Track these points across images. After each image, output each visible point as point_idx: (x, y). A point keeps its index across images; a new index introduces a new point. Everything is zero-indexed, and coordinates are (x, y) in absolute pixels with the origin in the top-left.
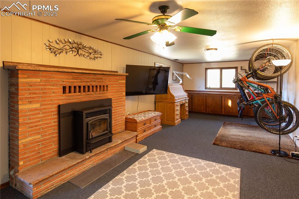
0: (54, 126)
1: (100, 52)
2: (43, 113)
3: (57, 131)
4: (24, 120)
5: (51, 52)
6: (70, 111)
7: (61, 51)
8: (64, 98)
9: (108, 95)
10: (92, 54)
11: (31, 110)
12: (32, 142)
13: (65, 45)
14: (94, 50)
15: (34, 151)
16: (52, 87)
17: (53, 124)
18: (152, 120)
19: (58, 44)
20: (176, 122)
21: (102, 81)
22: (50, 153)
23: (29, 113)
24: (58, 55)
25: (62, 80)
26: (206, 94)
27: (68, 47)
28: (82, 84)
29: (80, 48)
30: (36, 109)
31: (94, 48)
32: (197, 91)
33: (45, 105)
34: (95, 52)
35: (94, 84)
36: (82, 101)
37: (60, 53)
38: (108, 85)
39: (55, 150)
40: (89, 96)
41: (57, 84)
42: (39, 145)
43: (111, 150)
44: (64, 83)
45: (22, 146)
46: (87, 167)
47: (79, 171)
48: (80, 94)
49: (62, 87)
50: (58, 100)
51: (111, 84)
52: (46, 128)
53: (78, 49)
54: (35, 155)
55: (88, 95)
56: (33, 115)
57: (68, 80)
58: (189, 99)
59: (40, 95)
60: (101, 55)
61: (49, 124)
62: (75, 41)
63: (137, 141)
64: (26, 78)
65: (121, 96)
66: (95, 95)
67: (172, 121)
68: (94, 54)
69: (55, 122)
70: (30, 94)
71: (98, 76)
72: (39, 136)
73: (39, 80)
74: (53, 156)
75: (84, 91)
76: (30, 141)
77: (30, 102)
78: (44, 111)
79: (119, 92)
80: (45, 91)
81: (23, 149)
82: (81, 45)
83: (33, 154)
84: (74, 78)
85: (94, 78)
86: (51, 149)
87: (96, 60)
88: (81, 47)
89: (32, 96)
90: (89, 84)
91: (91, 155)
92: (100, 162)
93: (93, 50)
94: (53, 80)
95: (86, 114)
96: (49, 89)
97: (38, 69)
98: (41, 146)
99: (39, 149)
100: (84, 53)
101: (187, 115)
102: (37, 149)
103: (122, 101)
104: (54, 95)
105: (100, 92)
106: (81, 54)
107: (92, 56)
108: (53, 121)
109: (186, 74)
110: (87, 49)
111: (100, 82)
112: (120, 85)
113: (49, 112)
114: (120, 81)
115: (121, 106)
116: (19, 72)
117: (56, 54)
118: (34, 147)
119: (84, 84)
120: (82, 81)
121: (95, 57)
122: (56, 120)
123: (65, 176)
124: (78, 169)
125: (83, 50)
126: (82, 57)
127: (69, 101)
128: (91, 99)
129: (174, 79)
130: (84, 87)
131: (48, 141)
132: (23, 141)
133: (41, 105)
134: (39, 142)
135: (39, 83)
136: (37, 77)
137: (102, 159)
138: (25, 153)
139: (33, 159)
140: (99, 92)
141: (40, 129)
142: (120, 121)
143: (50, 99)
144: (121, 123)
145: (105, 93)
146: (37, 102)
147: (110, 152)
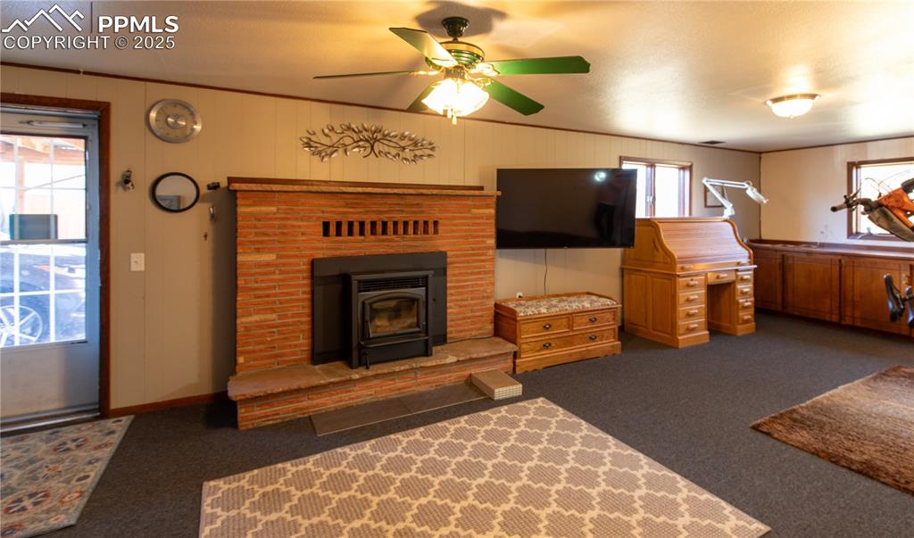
0: (303, 300)
1: (430, 144)
2: (282, 272)
3: (307, 311)
4: (246, 282)
5: (313, 154)
6: (337, 273)
7: (333, 148)
8: (325, 245)
9: (439, 243)
10: (407, 150)
11: (259, 265)
12: (260, 325)
13: (342, 136)
14: (412, 140)
15: (263, 343)
16: (300, 223)
17: (301, 296)
18: (578, 320)
19: (327, 135)
20: (680, 338)
21: (421, 209)
22: (294, 354)
23: (257, 270)
24: (326, 159)
25: (321, 208)
26: (839, 257)
27: (348, 141)
28: (368, 219)
29: (376, 140)
30: (268, 264)
31: (413, 136)
32: (815, 244)
33: (285, 257)
34: (416, 144)
35: (398, 217)
36: (367, 254)
37: (332, 154)
38: (440, 221)
39: (306, 348)
40: (386, 243)
41: (310, 217)
42: (273, 332)
43: (426, 374)
44: (326, 215)
45: (242, 329)
46: (358, 397)
47: (338, 402)
48: (362, 238)
49: (321, 223)
50: (313, 248)
51: (446, 218)
52: (287, 301)
53: (372, 142)
54: (265, 350)
55: (383, 241)
56: (261, 274)
57: (333, 209)
58: (755, 269)
59: (276, 238)
60: (432, 149)
61: (292, 294)
62: (366, 125)
63: (517, 369)
64: (249, 205)
65: (479, 249)
66: (402, 243)
67: (668, 333)
68: (412, 148)
69: (304, 293)
70: (257, 234)
71: (410, 200)
72: (274, 316)
73: (274, 209)
74: (301, 359)
75: (373, 232)
76: (257, 322)
77: (258, 250)
78: (282, 268)
79: (473, 237)
80: (285, 231)
81: (245, 336)
82: (380, 132)
83: (261, 347)
84: (347, 204)
85: (399, 204)
86: (296, 346)
87: (419, 162)
88: (379, 136)
89: (260, 239)
90: (384, 217)
91: (365, 372)
92: (394, 395)
93: (410, 140)
94: (301, 208)
95: (359, 281)
96: (294, 226)
97: (269, 189)
98: (277, 336)
99: (274, 340)
100: (386, 149)
101: (747, 321)
102: (269, 339)
103: (482, 261)
104: (303, 238)
105: (416, 236)
106: (380, 152)
107: (407, 152)
108: (300, 290)
109: (747, 186)
110: (394, 140)
111: (415, 212)
112: (478, 221)
113: (293, 272)
114: (475, 211)
115: (479, 273)
116: (238, 194)
117: (323, 157)
118: (263, 335)
119: (374, 217)
120: (367, 212)
121: (415, 156)
122: (307, 289)
123: (304, 403)
124: (336, 397)
125: (385, 142)
126: (382, 159)
127: (338, 253)
128: (391, 251)
129: (708, 204)
130: (373, 224)
131: (291, 328)
132: (244, 320)
133: (278, 257)
134: (273, 327)
135: (274, 214)
136: (270, 204)
137: (399, 389)
138: (247, 344)
139: (262, 358)
140: (412, 236)
141: (275, 302)
142: (478, 311)
143: (297, 245)
144: (482, 316)
145: (431, 239)
146: (271, 250)
147: (421, 378)
